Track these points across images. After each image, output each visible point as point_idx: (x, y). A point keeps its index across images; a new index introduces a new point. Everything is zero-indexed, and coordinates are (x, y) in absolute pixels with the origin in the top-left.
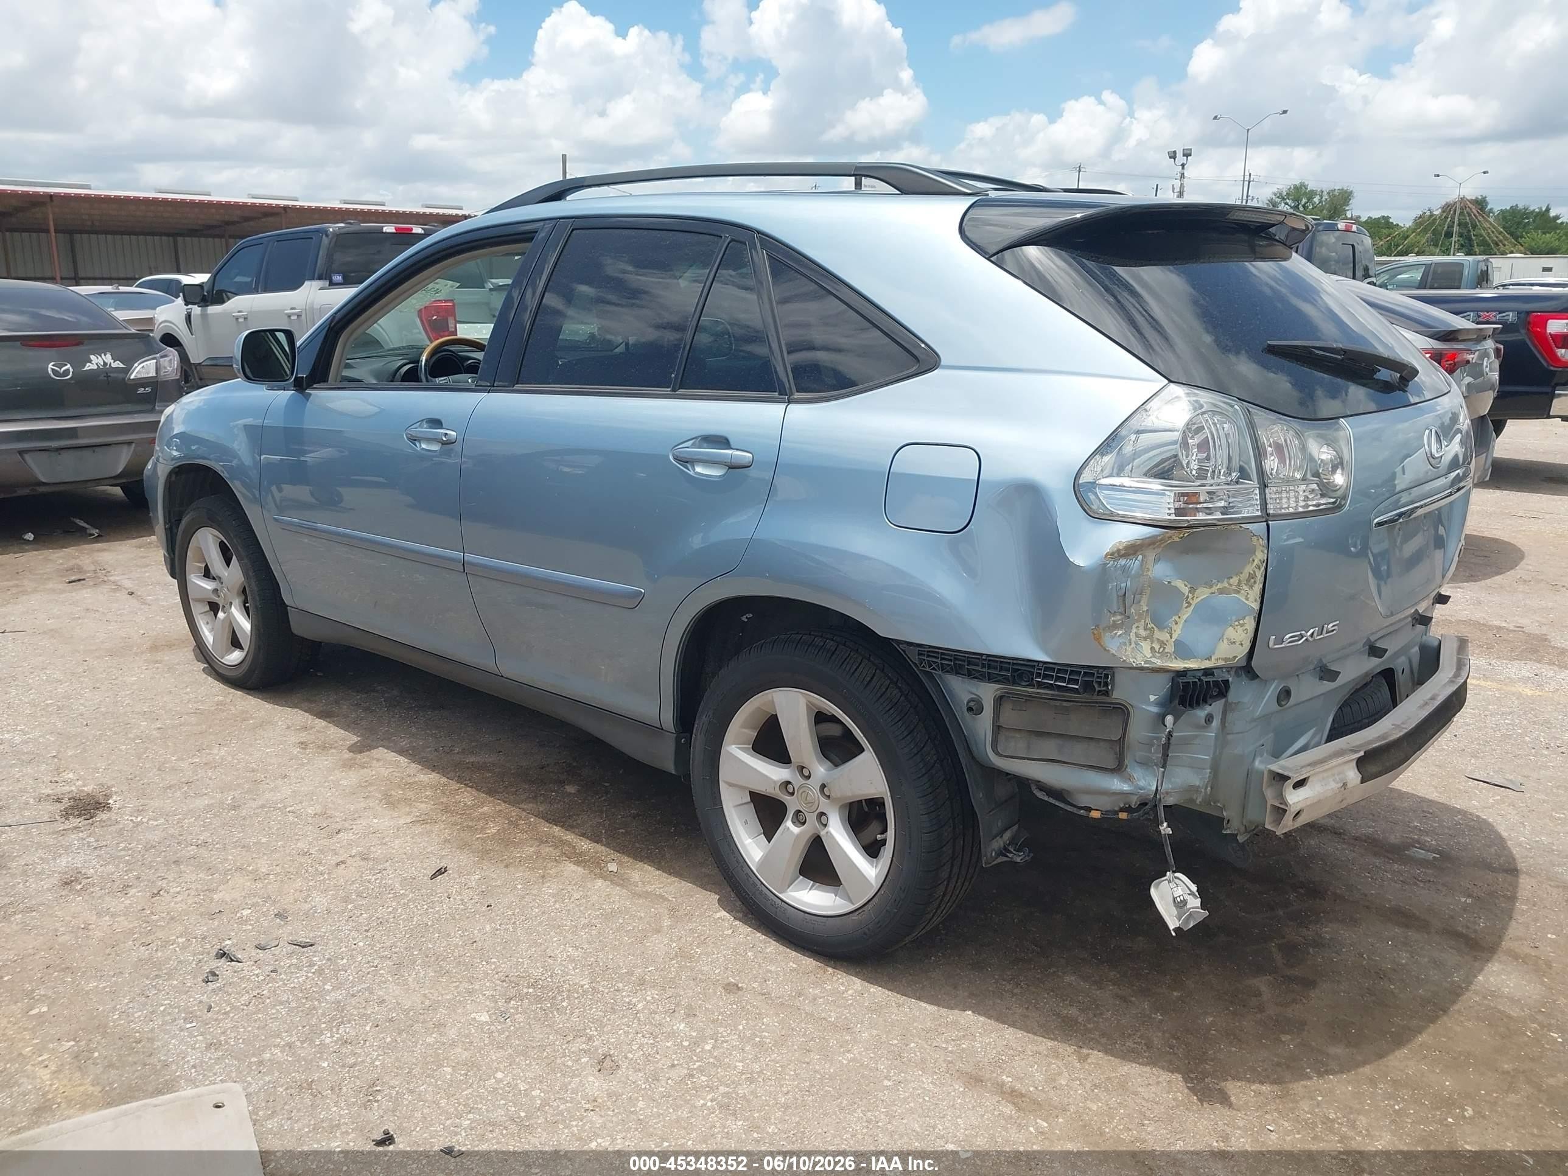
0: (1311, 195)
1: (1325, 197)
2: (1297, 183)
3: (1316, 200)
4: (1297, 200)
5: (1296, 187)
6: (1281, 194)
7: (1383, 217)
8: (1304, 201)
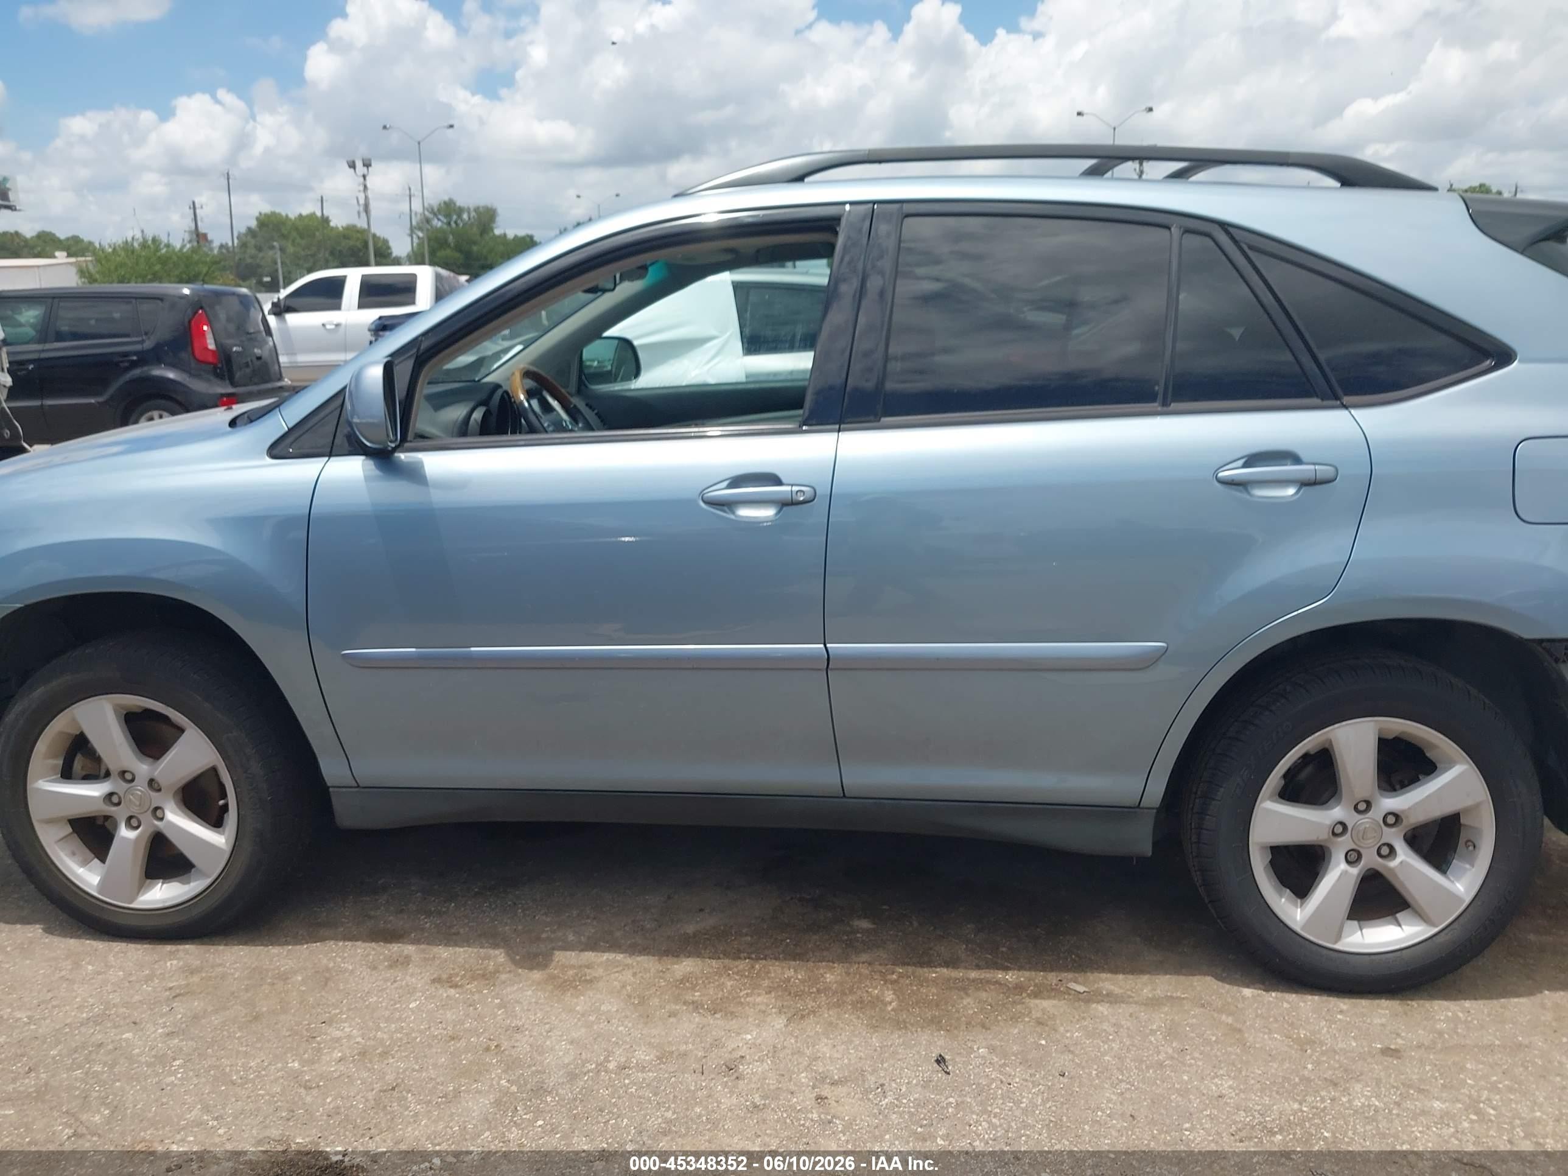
0: (460, 211)
1: (473, 214)
2: (446, 198)
3: (465, 216)
4: (448, 216)
5: (445, 203)
6: (432, 210)
7: (528, 236)
8: (455, 217)
